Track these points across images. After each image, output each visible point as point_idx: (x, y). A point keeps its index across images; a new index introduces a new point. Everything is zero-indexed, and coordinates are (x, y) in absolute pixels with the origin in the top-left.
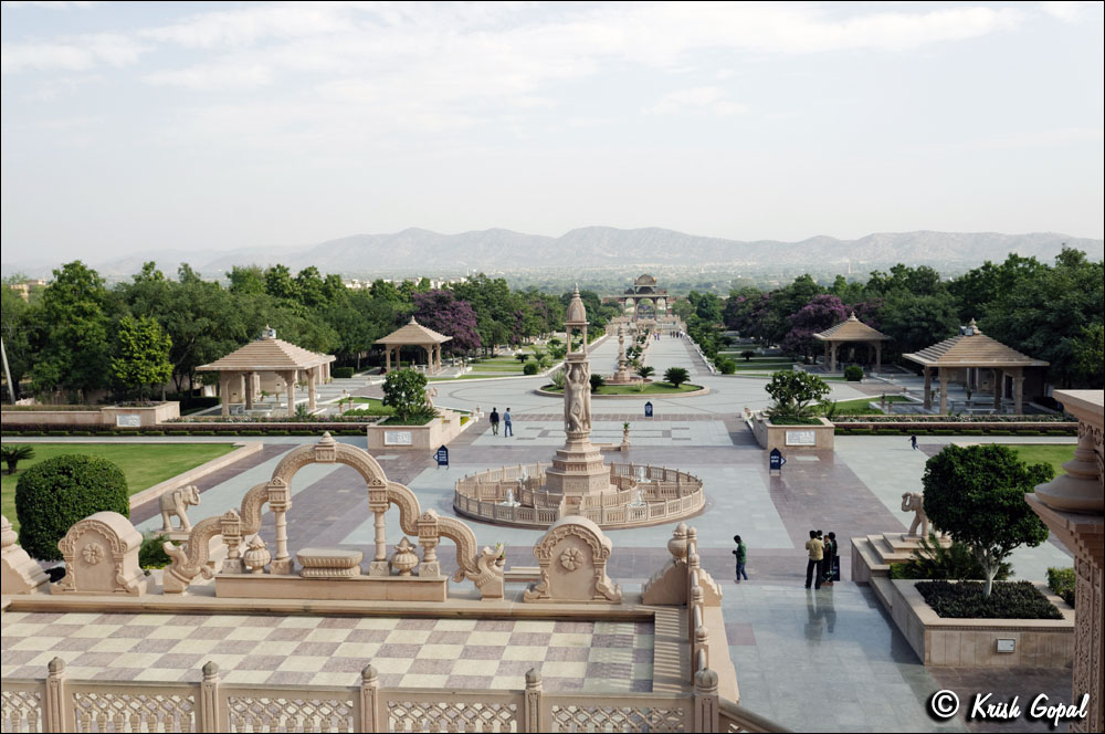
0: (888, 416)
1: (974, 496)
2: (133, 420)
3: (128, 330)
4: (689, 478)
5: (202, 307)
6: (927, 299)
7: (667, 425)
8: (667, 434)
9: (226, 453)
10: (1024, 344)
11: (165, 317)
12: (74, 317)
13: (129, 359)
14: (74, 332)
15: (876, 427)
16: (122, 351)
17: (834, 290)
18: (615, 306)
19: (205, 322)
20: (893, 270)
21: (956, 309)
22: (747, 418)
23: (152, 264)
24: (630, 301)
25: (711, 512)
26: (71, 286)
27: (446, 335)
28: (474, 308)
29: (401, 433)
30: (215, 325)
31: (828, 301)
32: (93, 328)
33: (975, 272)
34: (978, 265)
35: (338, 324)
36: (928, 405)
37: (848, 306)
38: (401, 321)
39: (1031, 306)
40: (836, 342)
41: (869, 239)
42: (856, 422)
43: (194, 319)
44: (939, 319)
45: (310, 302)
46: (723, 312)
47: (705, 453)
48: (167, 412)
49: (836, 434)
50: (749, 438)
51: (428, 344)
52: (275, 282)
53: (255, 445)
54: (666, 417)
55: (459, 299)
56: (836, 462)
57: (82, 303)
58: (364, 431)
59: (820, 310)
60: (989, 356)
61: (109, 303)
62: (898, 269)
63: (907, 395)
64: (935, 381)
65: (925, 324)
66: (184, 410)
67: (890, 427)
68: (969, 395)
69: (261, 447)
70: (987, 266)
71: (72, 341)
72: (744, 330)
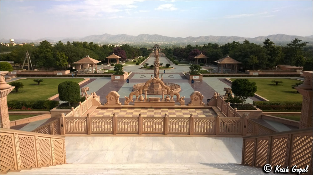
0: (211, 73)
1: (242, 88)
2: (61, 74)
3: (59, 55)
4: (177, 85)
5: (73, 51)
6: (216, 50)
7: (168, 75)
8: (169, 77)
9: (83, 80)
10: (238, 59)
11: (65, 53)
12: (45, 52)
13: (59, 61)
14: (46, 55)
15: (210, 75)
16: (57, 59)
17: (196, 48)
18: (150, 51)
19: (74, 54)
20: (208, 44)
21: (222, 52)
22: (184, 74)
23: (61, 41)
24: (153, 50)
25: (183, 91)
26: (44, 46)
27: (120, 57)
28: (125, 51)
29: (118, 76)
30: (76, 54)
31: (196, 50)
32: (49, 55)
33: (226, 45)
34: (227, 43)
35: (98, 54)
36: (218, 71)
37: (200, 51)
38: (111, 54)
39: (239, 52)
40: (198, 58)
41: (200, 37)
42: (206, 74)
43: (72, 53)
44: (219, 54)
45: (91, 49)
46: (173, 52)
47: (177, 80)
48: (67, 72)
49: (203, 77)
50: (185, 77)
51: (116, 59)
52: (84, 45)
53: (88, 79)
54: (168, 73)
55: (122, 49)
56: (203, 82)
57: (47, 49)
58: (110, 76)
59: (195, 52)
60: (231, 61)
61: (53, 49)
62: (209, 44)
63: (213, 69)
64: (220, 66)
65: (216, 55)
66: (71, 71)
67: (212, 75)
68: (226, 69)
69: (89, 79)
70: (228, 43)
71: (45, 57)
72: (178, 56)
